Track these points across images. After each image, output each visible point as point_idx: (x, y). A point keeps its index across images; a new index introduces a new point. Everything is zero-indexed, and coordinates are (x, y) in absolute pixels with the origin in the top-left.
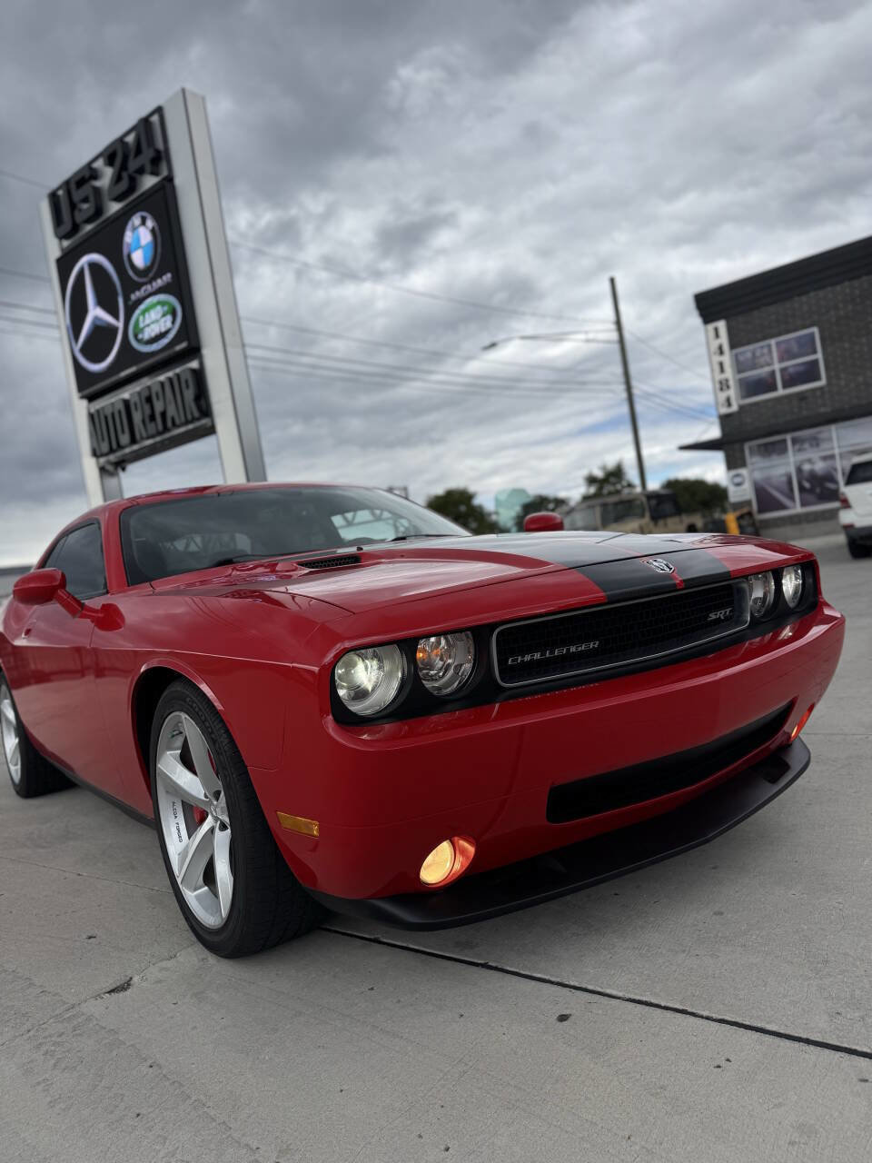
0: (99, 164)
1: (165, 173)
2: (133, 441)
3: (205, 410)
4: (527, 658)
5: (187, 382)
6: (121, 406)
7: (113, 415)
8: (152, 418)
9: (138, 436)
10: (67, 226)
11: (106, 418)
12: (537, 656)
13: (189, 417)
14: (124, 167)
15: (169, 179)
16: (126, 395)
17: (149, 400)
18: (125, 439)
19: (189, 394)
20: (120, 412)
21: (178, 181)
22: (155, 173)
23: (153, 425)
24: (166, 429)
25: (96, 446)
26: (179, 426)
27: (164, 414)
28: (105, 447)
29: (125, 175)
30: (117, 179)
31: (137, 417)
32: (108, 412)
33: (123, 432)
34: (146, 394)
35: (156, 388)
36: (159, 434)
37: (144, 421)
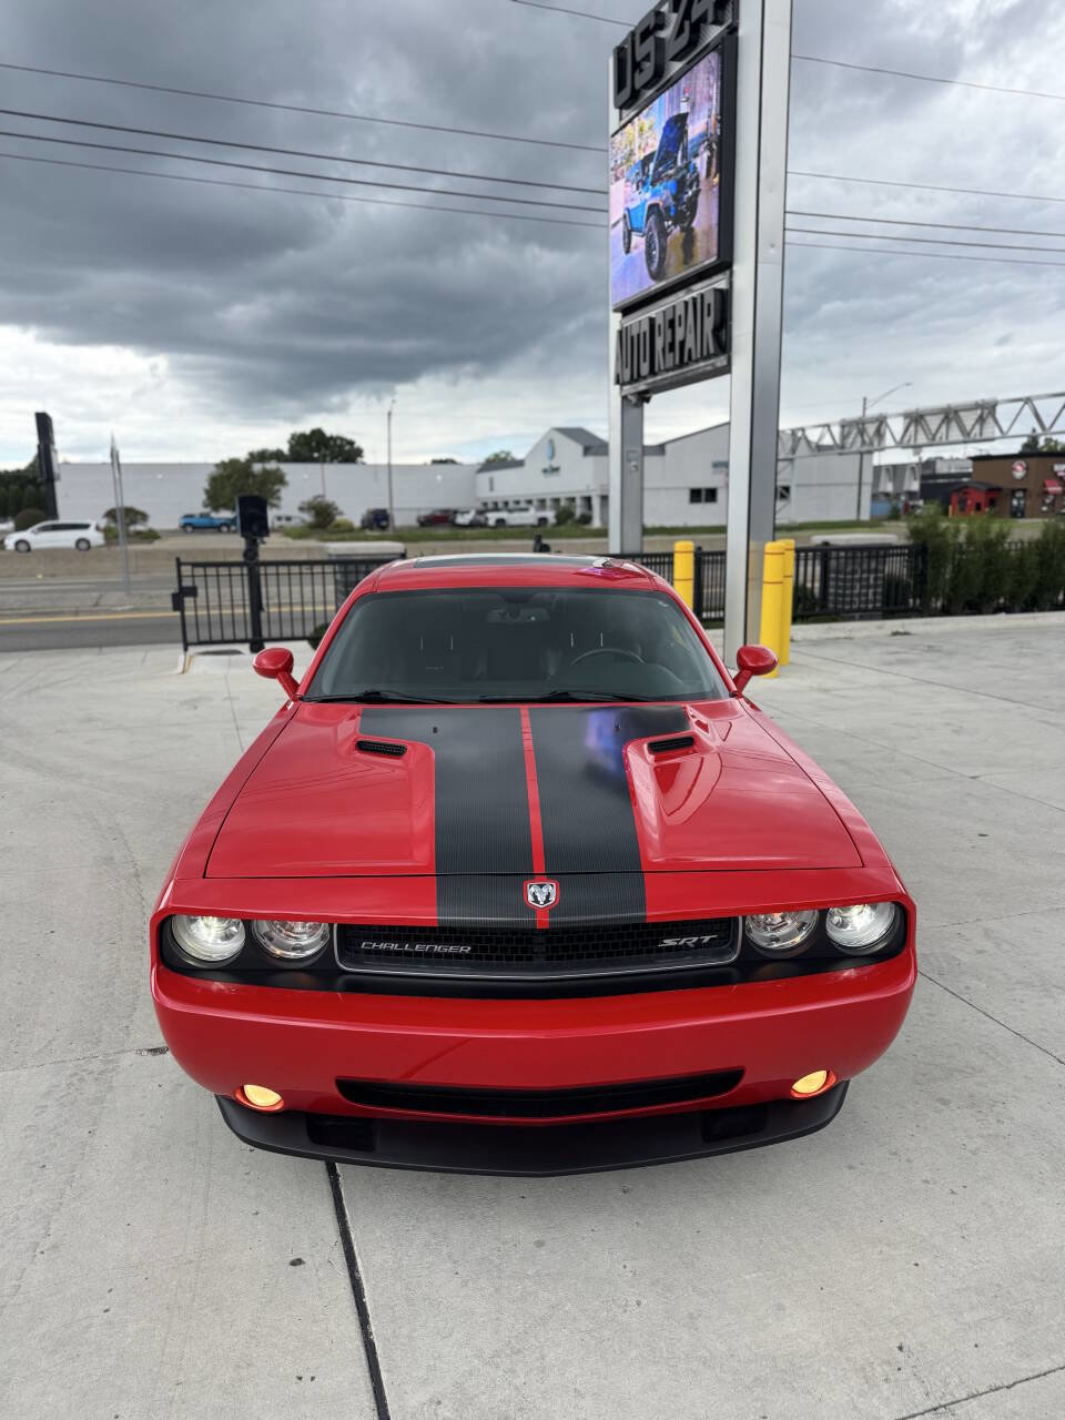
0: (665, 8)
1: (729, 21)
2: (652, 372)
3: (723, 345)
4: (383, 946)
5: (709, 305)
6: (646, 327)
7: (639, 335)
8: (672, 348)
9: (657, 369)
10: (627, 92)
11: (632, 338)
12: (394, 946)
13: (705, 353)
14: (687, 15)
15: (733, 30)
16: (652, 314)
17: (672, 324)
18: (645, 368)
19: (709, 323)
20: (645, 333)
21: (741, 32)
22: (717, 22)
23: (672, 354)
24: (682, 364)
25: (620, 372)
26: (697, 361)
27: (682, 343)
28: (627, 377)
29: (687, 24)
30: (680, 31)
31: (659, 343)
32: (635, 333)
33: (645, 360)
34: (670, 316)
35: (680, 311)
36: (675, 368)
37: (664, 350)
